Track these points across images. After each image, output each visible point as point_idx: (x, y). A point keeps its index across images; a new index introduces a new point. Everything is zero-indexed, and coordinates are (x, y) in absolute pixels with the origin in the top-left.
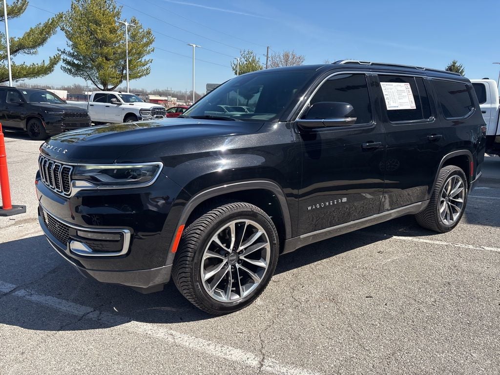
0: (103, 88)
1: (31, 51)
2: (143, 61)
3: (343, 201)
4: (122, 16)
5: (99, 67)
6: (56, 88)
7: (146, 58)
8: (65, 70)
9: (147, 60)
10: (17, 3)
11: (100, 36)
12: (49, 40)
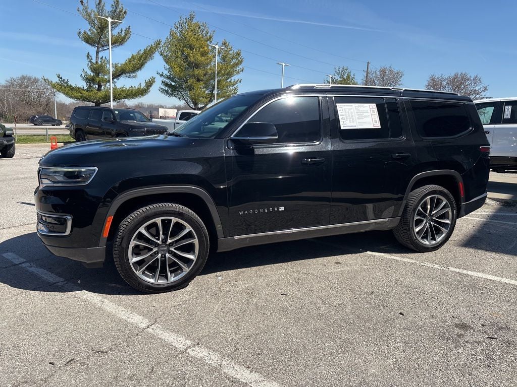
0: (194, 107)
1: (132, 75)
2: (233, 81)
3: (280, 210)
4: (214, 40)
5: (190, 88)
6: (168, 107)
7: (235, 78)
8: (163, 91)
9: (236, 80)
10: (121, 33)
11: (192, 59)
12: (146, 65)
